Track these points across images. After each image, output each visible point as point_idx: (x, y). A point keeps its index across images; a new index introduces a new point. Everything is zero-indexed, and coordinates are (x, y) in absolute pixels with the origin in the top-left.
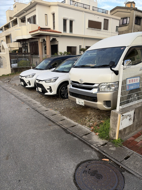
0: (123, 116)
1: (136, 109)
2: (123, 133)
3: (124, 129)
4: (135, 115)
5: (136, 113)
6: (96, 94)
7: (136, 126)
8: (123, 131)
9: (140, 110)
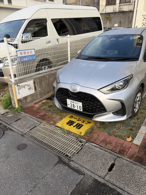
0: (18, 86)
1: (35, 79)
2: (25, 101)
3: (24, 97)
4: (36, 84)
5: (36, 82)
6: (1, 69)
7: (41, 94)
8: (24, 99)
9: (41, 80)
